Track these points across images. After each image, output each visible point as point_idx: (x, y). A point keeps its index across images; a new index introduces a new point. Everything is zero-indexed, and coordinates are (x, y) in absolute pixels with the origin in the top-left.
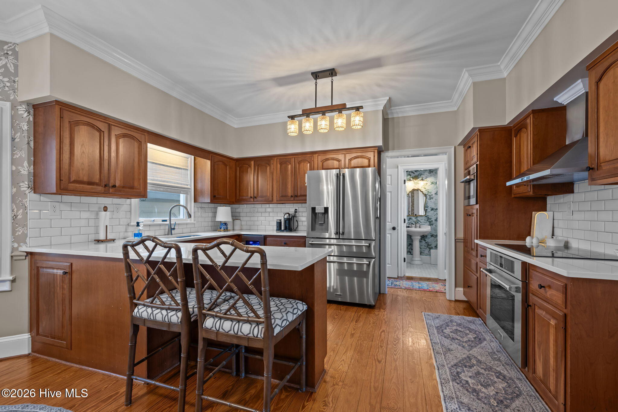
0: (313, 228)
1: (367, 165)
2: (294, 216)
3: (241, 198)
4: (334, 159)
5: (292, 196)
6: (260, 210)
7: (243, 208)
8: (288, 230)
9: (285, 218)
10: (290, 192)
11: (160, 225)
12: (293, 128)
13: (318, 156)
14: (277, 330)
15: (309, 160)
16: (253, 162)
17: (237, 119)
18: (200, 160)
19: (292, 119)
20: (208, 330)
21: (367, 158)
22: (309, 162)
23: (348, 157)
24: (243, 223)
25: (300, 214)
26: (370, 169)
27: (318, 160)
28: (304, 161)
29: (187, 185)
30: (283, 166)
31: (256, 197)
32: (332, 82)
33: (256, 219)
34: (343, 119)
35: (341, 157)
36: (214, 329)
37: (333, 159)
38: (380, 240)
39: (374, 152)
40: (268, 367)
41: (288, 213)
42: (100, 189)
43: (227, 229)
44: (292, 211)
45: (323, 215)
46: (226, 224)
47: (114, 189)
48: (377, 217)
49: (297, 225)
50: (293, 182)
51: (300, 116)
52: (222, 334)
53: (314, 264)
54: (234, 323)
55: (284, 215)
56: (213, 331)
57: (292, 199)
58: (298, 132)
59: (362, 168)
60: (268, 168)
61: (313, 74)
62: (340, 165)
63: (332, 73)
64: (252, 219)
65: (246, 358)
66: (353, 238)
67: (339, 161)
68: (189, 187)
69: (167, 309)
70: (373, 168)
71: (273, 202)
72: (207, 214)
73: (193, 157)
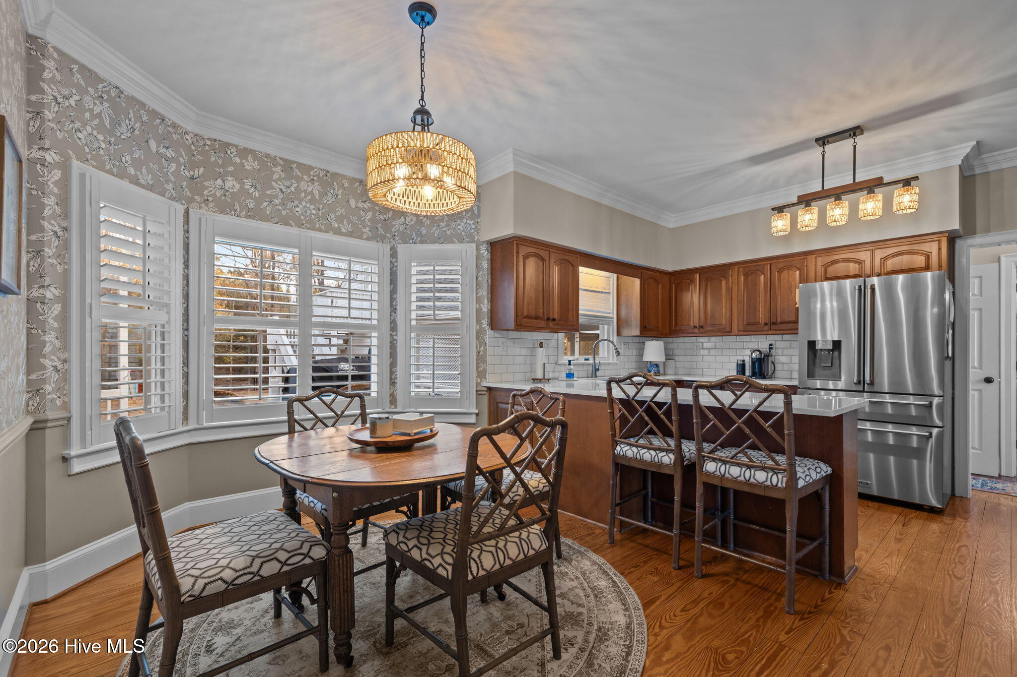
0: (811, 374)
1: (924, 266)
2: (768, 355)
3: (678, 328)
4: (850, 261)
5: (766, 324)
6: (706, 345)
7: (680, 343)
8: (758, 376)
9: (752, 358)
10: (762, 316)
11: (583, 365)
12: (780, 224)
13: (816, 257)
14: (801, 483)
15: (798, 266)
16: (698, 275)
17: (674, 216)
18: (625, 279)
19: (778, 213)
20: (708, 474)
21: (922, 253)
22: (799, 269)
23: (879, 254)
24: (679, 365)
25: (780, 352)
26: (929, 274)
27: (816, 265)
28: (789, 267)
29: (610, 313)
30: (750, 277)
31: (702, 327)
32: (855, 147)
33: (699, 358)
34: (877, 202)
35: (865, 256)
36: (718, 473)
37: (847, 260)
38: (953, 398)
39: (940, 241)
40: (791, 520)
41: (759, 351)
42: (543, 323)
43: (659, 373)
44: (764, 347)
45: (829, 353)
46: (657, 366)
47: (553, 322)
48: (948, 357)
49: (773, 369)
50: (769, 302)
51: (794, 205)
52: (728, 480)
53: (842, 415)
54: (744, 469)
55: (752, 354)
56: (716, 477)
57: (767, 328)
58: (789, 230)
59: (909, 275)
60: (724, 283)
61: (817, 140)
62: (861, 269)
63: (855, 131)
64: (694, 358)
65: (735, 525)
66: (886, 391)
67: (859, 262)
68: (611, 315)
69: (655, 450)
70: (937, 273)
71: (731, 334)
72: (631, 351)
73: (615, 275)
